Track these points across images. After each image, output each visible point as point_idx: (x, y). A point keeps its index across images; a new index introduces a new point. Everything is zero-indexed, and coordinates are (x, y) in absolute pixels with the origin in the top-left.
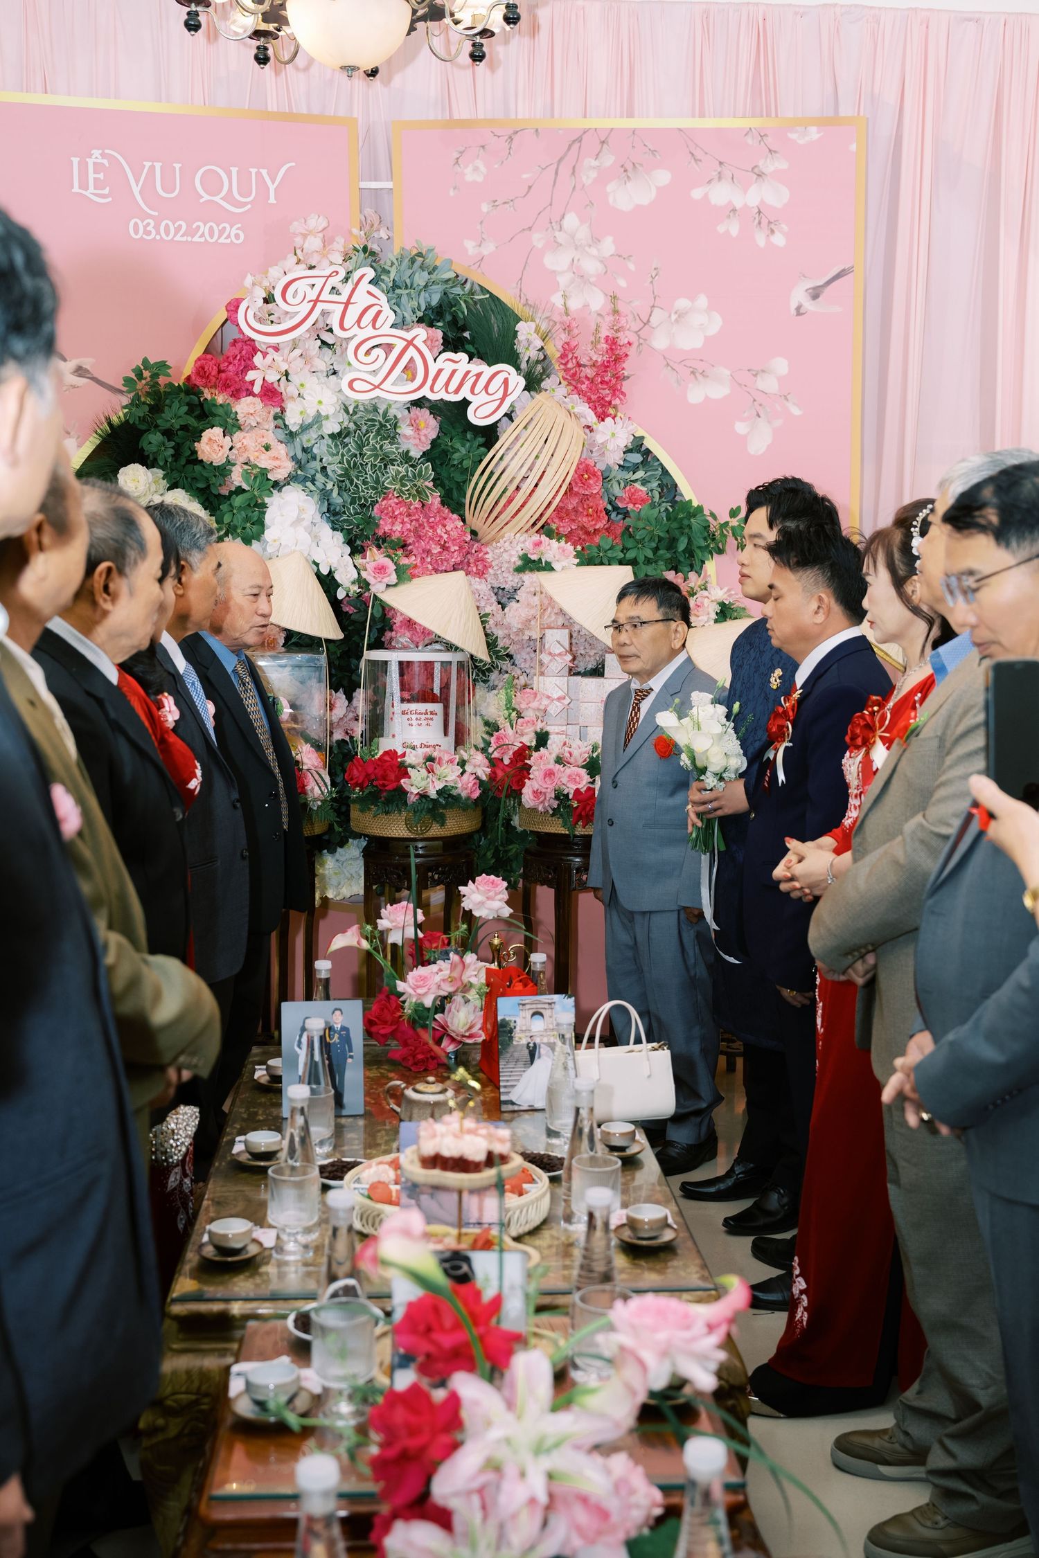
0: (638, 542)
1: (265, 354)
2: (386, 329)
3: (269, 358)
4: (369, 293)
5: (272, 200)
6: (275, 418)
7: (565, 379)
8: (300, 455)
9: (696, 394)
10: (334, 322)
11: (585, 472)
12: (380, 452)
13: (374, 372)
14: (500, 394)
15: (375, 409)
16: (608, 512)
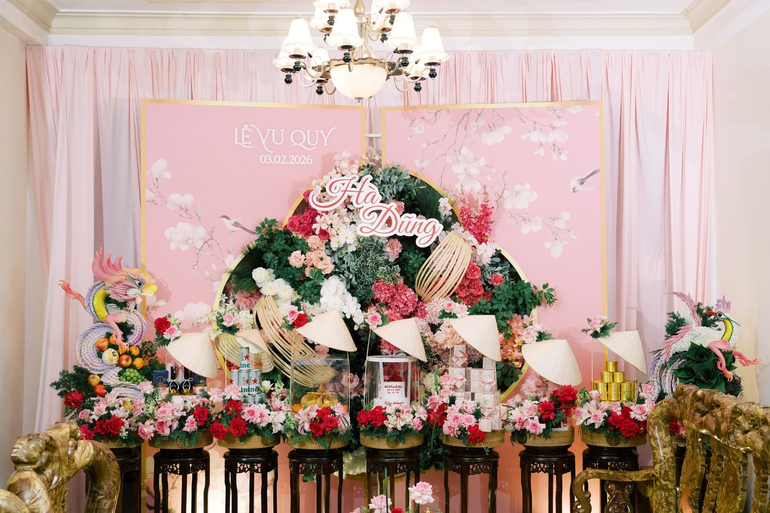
0: (498, 300)
1: (321, 216)
2: (378, 203)
3: (323, 218)
4: (370, 187)
5: (326, 144)
6: (326, 245)
7: (463, 223)
8: (337, 261)
9: (526, 229)
10: (353, 200)
11: (472, 268)
12: (375, 260)
13: (373, 224)
14: (431, 233)
15: (373, 240)
16: (484, 287)
